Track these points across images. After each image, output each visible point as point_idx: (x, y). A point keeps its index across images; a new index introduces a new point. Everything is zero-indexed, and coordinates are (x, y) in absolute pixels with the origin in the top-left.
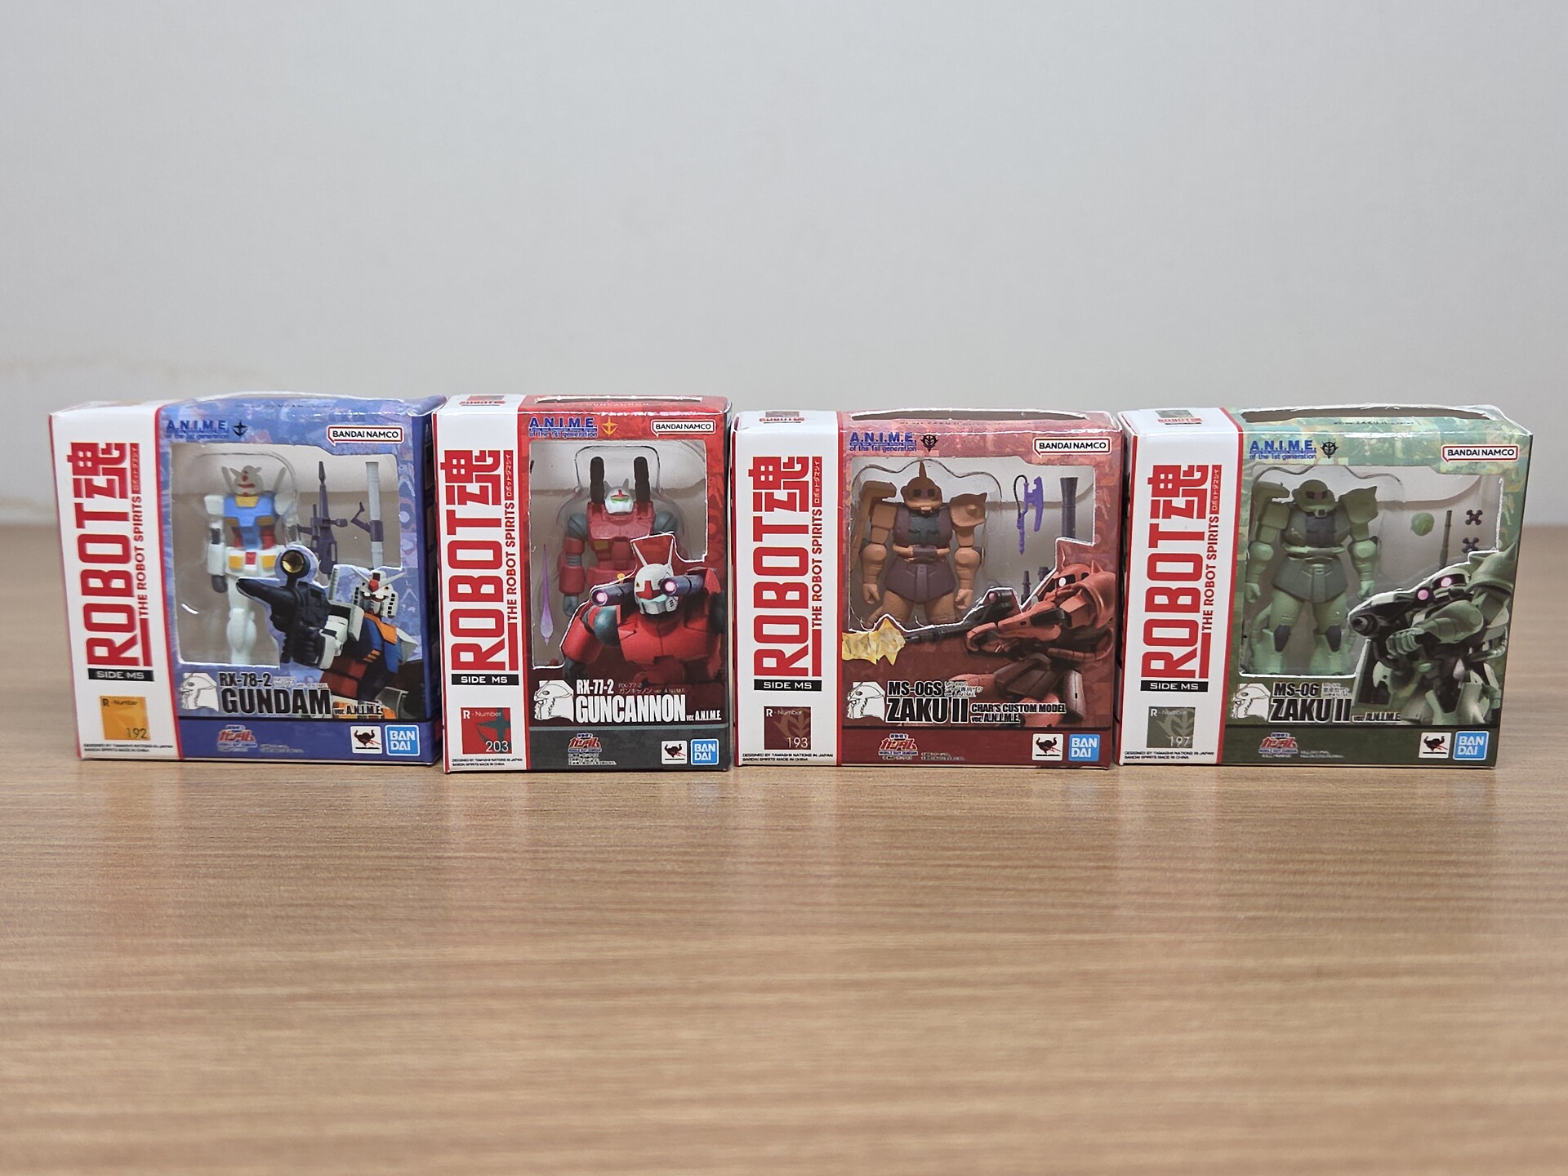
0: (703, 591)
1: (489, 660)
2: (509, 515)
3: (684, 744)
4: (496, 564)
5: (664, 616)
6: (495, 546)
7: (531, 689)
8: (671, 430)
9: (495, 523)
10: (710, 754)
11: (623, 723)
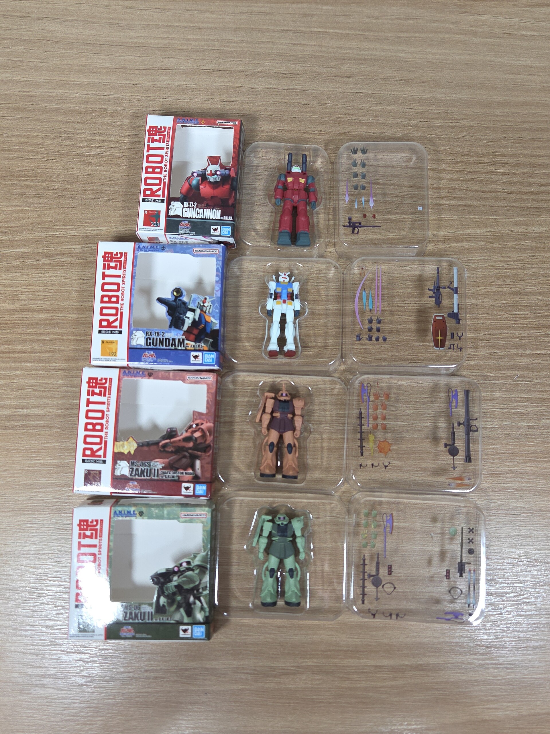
0: (229, 175)
1: (155, 194)
2: (167, 147)
3: (219, 227)
4: (161, 162)
5: (215, 182)
6: (161, 156)
7: (169, 204)
9: (162, 149)
10: (228, 232)
11: (199, 219)
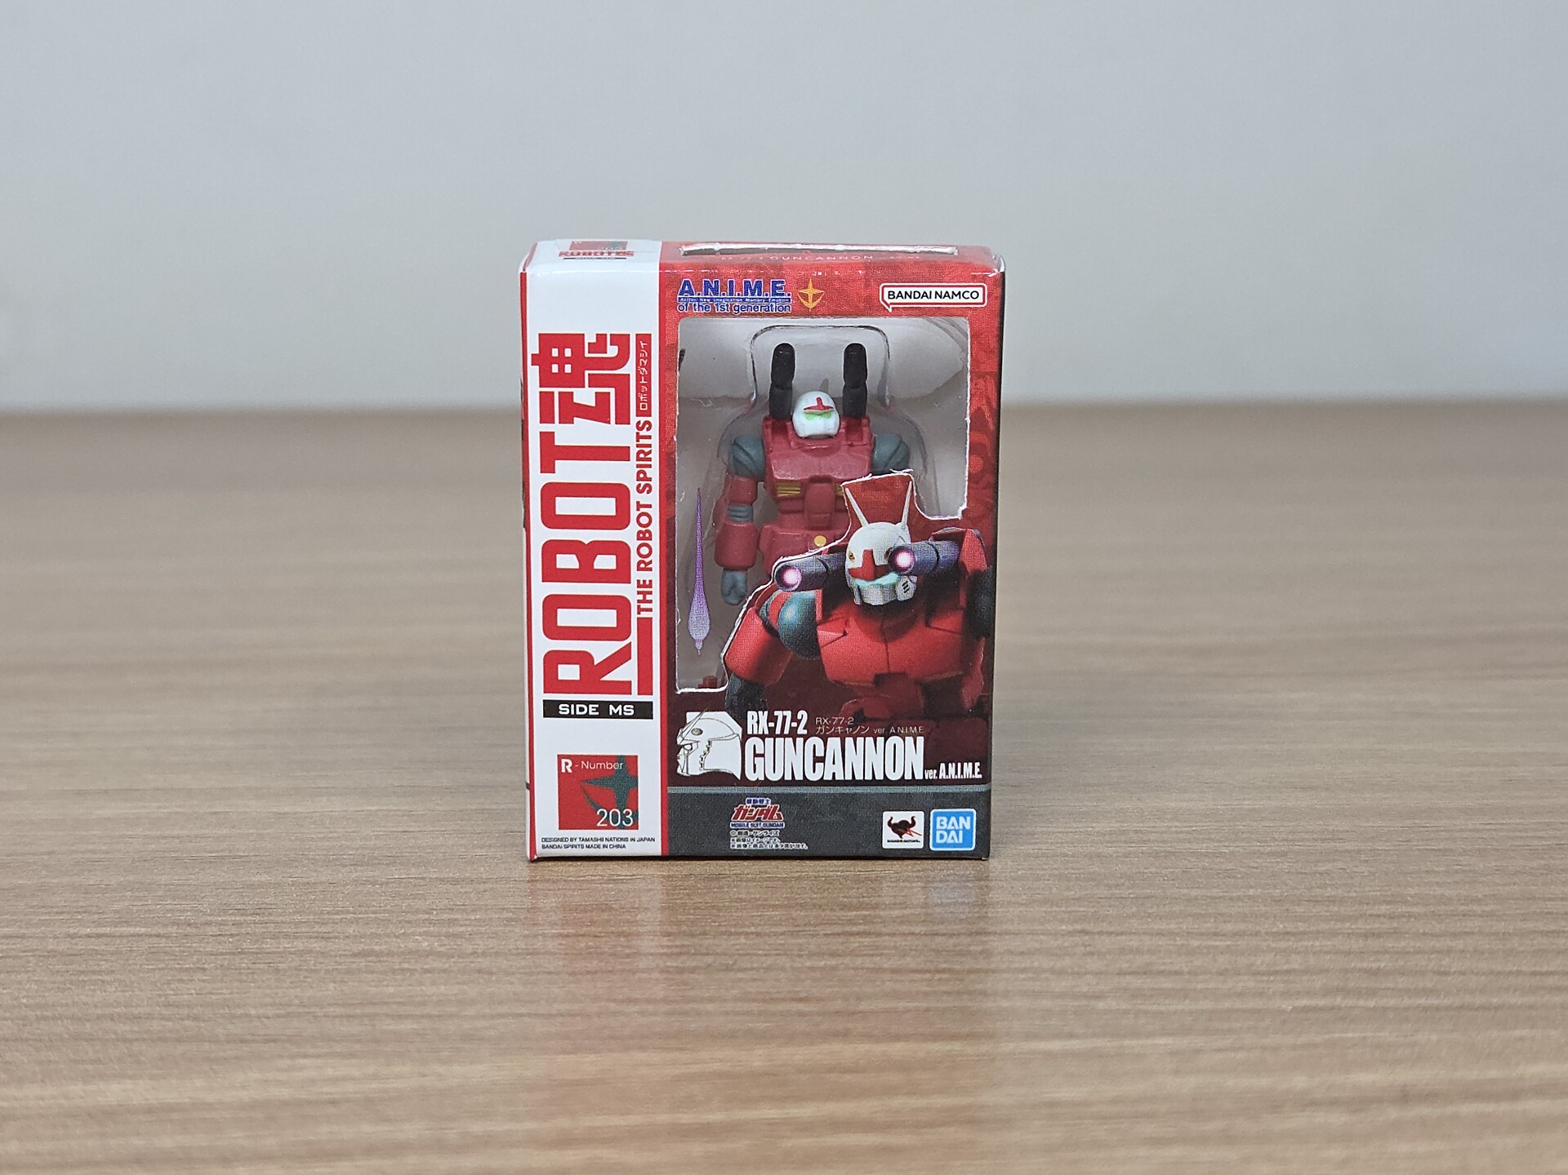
0: (957, 566)
1: (604, 679)
2: (642, 441)
3: (919, 816)
4: (620, 520)
5: (893, 607)
6: (619, 493)
7: (673, 724)
8: (913, 300)
9: (620, 454)
10: (961, 833)
11: (822, 782)
